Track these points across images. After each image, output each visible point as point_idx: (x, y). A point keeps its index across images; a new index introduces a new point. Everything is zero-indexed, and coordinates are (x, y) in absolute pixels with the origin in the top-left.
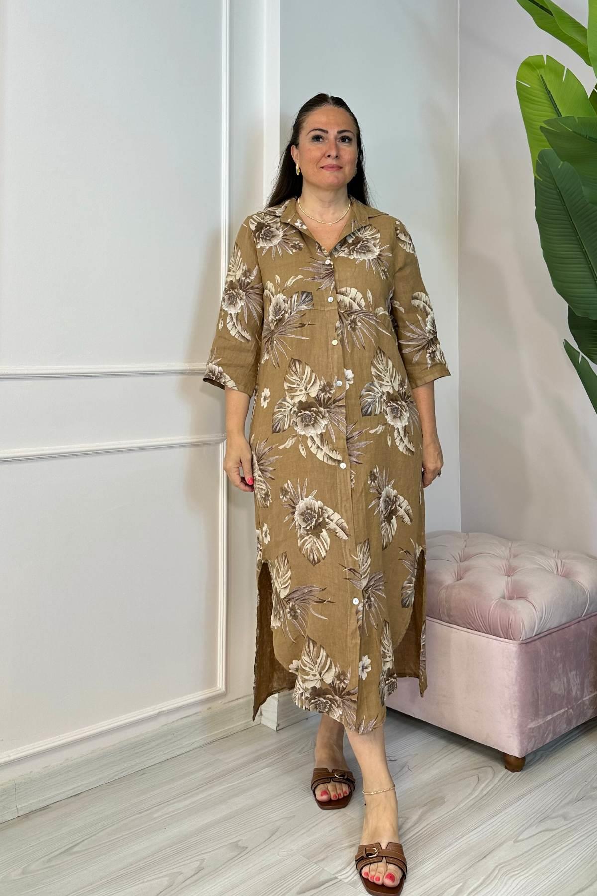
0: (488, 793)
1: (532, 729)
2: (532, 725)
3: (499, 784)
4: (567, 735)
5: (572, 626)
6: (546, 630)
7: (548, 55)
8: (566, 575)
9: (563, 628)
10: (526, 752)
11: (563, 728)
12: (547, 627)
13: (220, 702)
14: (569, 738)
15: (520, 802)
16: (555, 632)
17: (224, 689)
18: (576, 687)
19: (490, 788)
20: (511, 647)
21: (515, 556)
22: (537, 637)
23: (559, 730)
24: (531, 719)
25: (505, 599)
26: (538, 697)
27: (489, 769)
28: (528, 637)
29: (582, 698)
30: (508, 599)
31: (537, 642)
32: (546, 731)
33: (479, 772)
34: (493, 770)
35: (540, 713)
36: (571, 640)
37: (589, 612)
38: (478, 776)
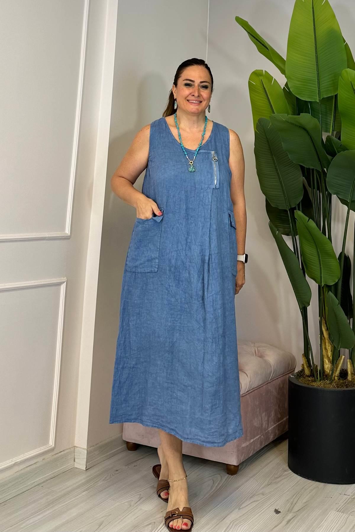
1: (244, 448)
2: (244, 445)
3: (225, 482)
5: (264, 386)
6: (251, 389)
7: (266, 70)
8: (261, 357)
9: (259, 388)
10: (240, 462)
11: (258, 447)
12: (253, 387)
13: (50, 454)
14: (260, 454)
16: (256, 390)
17: (53, 446)
18: (265, 422)
19: (220, 486)
22: (247, 393)
23: (256, 448)
24: (243, 441)
26: (247, 428)
27: (219, 476)
28: (244, 393)
29: (267, 429)
31: (248, 395)
32: (250, 449)
33: (214, 478)
34: (221, 476)
35: (248, 438)
36: (264, 394)
37: (272, 378)
38: (213, 480)
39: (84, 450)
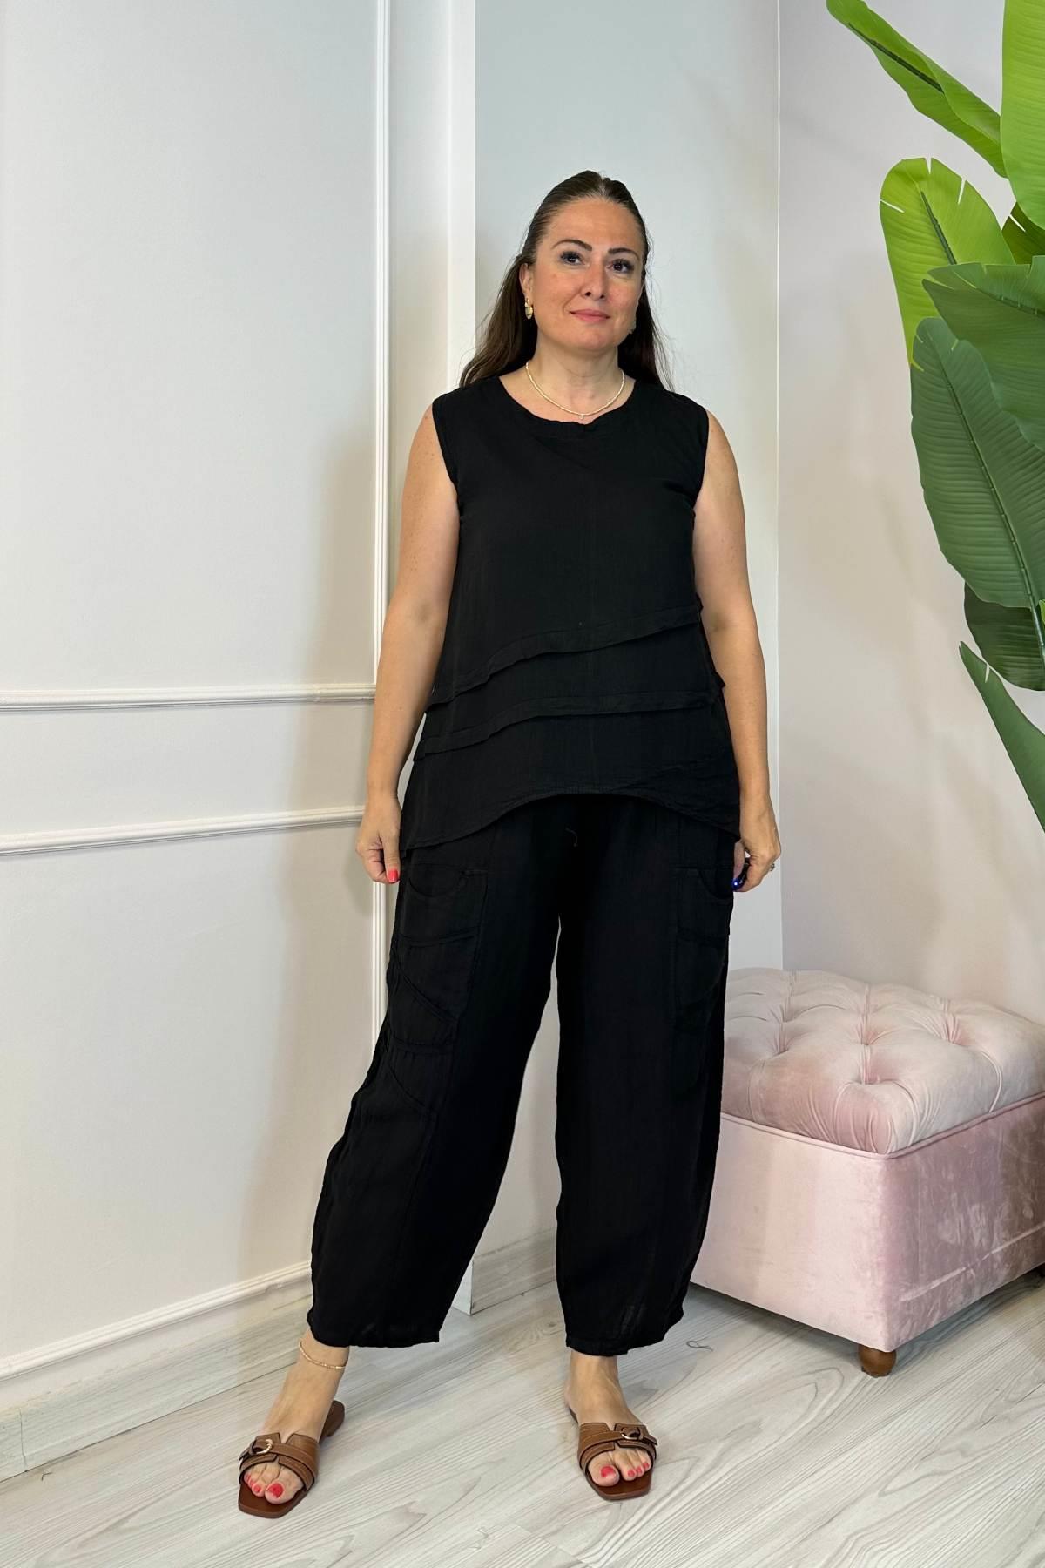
0: (834, 1412)
1: (908, 1304)
2: (908, 1297)
3: (852, 1398)
4: (965, 1313)
5: (974, 1128)
6: (928, 1136)
7: (934, 158)
8: (963, 1042)
9: (958, 1130)
11: (958, 1302)
12: (933, 1130)
14: (968, 1319)
15: (889, 1426)
16: (944, 1138)
18: (979, 1231)
19: (837, 1404)
20: (872, 1165)
21: (877, 1010)
22: (914, 1148)
23: (950, 1305)
24: (906, 1286)
25: (861, 1083)
26: (918, 1248)
27: (834, 1373)
28: (902, 1147)
29: (990, 1249)
30: (866, 1083)
31: (916, 1154)
32: (931, 1306)
33: (818, 1379)
34: (842, 1375)
35: (920, 1275)
36: (971, 1152)
37: (1002, 1103)
38: (816, 1388)
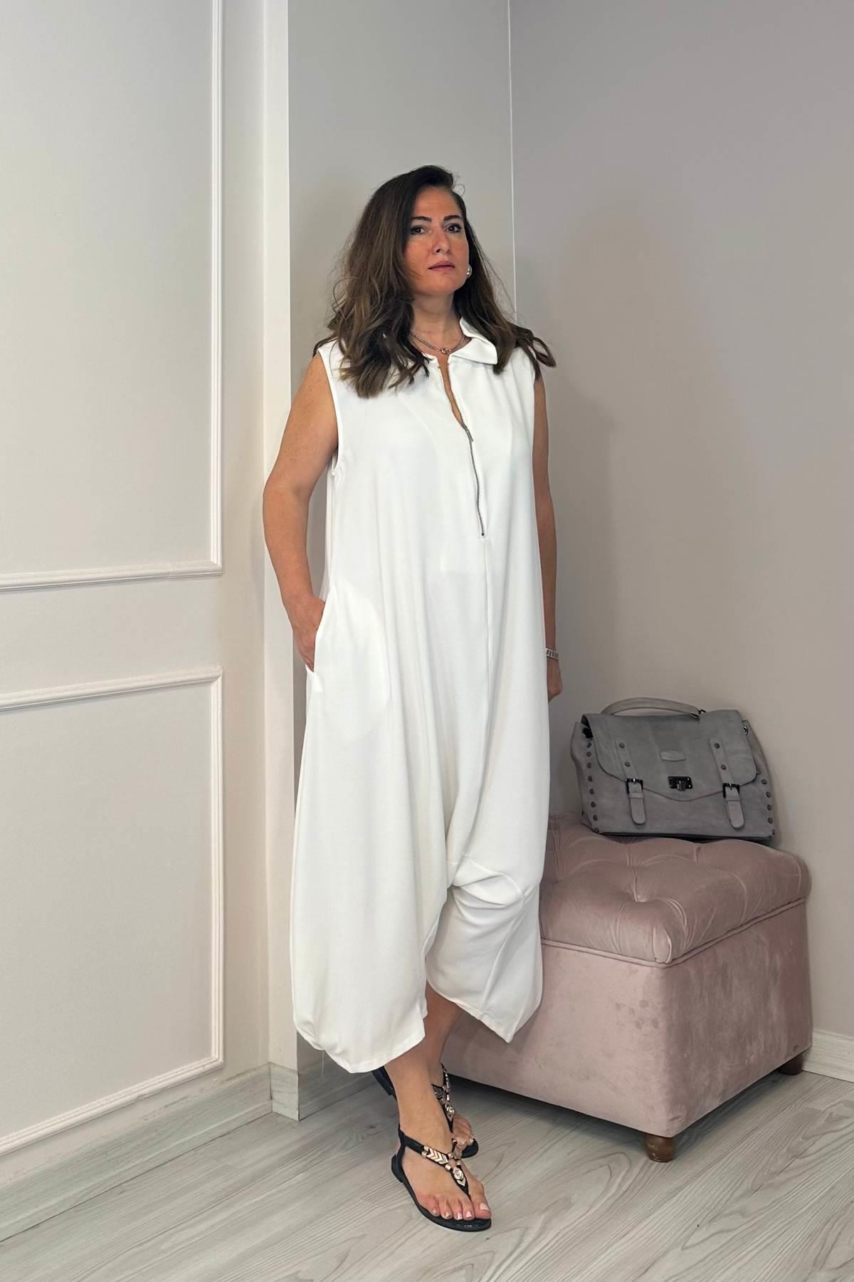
0: (629, 1187)
3: (640, 1177)
10: (679, 1128)
13: (216, 1079)
17: (221, 1060)
19: (629, 1182)
27: (622, 1157)
33: (610, 1162)
34: (628, 1158)
38: (609, 1167)
39: (291, 1074)
